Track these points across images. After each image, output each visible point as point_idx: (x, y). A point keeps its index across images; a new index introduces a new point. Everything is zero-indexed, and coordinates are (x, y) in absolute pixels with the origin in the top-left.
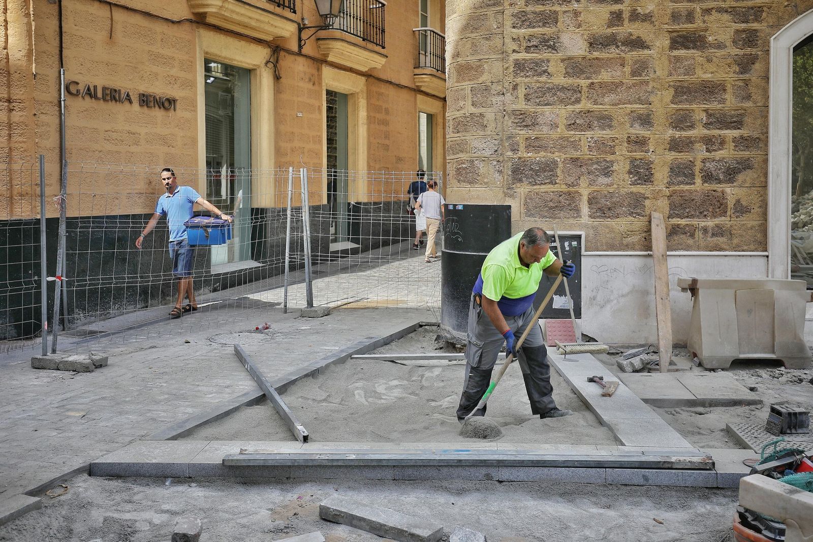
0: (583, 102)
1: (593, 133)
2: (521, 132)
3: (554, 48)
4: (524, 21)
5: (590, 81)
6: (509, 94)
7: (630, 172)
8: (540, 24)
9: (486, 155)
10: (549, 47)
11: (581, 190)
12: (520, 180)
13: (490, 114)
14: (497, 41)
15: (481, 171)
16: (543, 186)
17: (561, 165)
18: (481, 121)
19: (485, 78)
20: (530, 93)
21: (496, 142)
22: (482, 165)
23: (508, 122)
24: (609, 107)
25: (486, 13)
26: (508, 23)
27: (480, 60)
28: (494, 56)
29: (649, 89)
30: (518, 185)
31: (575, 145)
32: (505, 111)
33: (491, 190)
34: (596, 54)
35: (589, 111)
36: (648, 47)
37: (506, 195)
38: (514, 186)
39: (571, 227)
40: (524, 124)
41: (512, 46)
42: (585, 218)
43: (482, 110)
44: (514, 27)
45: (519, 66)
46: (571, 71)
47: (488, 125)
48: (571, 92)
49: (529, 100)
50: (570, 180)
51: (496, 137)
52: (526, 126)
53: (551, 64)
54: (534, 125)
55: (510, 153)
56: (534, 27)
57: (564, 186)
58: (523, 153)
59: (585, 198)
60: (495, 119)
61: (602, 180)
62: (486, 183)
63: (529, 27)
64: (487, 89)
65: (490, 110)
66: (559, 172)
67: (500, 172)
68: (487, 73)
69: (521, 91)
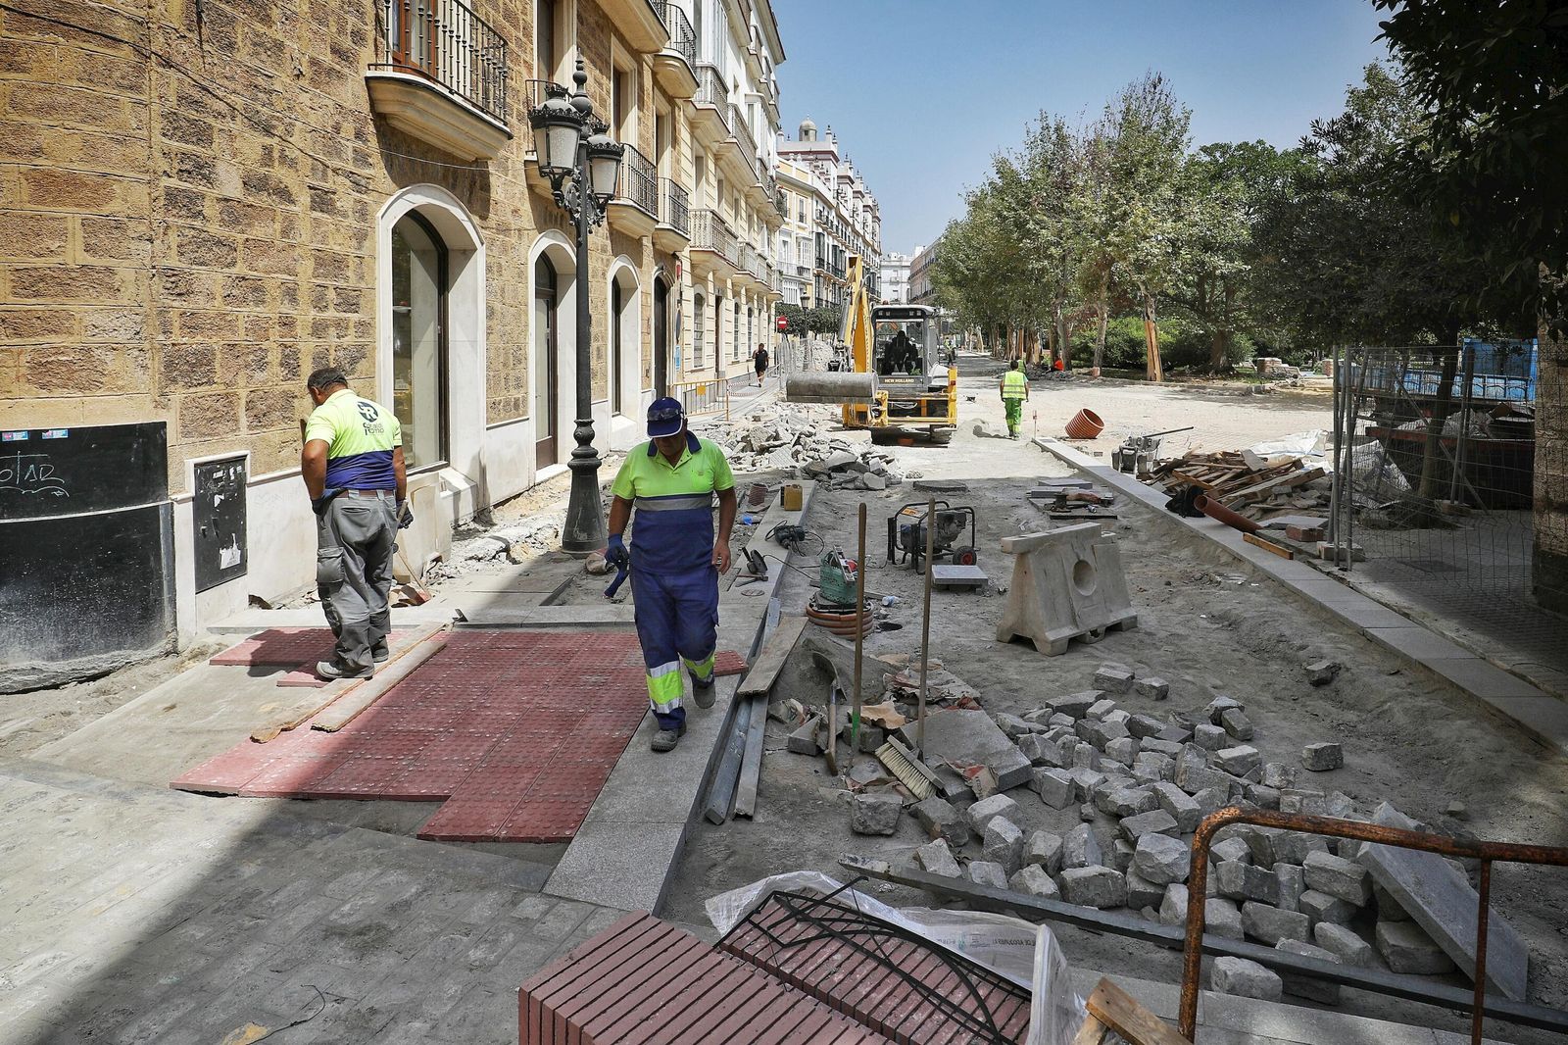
0: (239, 264)
1: (248, 309)
2: (175, 304)
3: (208, 180)
4: (175, 129)
5: (246, 236)
6: (159, 241)
7: (282, 365)
8: (194, 139)
9: (119, 340)
10: (204, 177)
11: (239, 391)
12: (174, 381)
13: (125, 272)
14: (139, 151)
15: (110, 367)
16: (199, 389)
17: (219, 356)
18: (107, 279)
19: (114, 206)
20: (184, 243)
21: (138, 319)
22: (111, 357)
23: (158, 285)
24: (262, 275)
25: (116, 97)
26: (158, 126)
27: (104, 175)
28: (132, 174)
29: (295, 255)
30: (172, 388)
31: (231, 326)
32: (154, 267)
33: (131, 399)
34: (251, 200)
35: (243, 278)
36: (293, 202)
37: (157, 405)
38: (167, 390)
39: (231, 446)
40: (177, 291)
41: (163, 165)
42: (244, 432)
43: (107, 262)
44: (164, 135)
45: (172, 196)
46: (226, 218)
47: (122, 290)
48: (227, 248)
49: (182, 254)
50: (229, 377)
51: (139, 310)
52: (179, 295)
53: (207, 203)
54: (189, 293)
55: (161, 337)
56: (187, 142)
57: (223, 387)
58: (176, 338)
59: (243, 402)
60: (137, 279)
61: (259, 376)
62: (120, 388)
63: (181, 139)
64: (119, 226)
65: (126, 263)
66: (217, 366)
67: (144, 367)
68: (120, 200)
69: (173, 239)
